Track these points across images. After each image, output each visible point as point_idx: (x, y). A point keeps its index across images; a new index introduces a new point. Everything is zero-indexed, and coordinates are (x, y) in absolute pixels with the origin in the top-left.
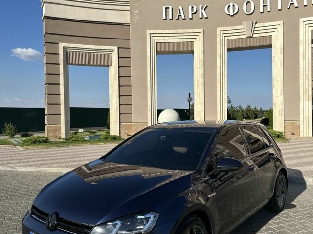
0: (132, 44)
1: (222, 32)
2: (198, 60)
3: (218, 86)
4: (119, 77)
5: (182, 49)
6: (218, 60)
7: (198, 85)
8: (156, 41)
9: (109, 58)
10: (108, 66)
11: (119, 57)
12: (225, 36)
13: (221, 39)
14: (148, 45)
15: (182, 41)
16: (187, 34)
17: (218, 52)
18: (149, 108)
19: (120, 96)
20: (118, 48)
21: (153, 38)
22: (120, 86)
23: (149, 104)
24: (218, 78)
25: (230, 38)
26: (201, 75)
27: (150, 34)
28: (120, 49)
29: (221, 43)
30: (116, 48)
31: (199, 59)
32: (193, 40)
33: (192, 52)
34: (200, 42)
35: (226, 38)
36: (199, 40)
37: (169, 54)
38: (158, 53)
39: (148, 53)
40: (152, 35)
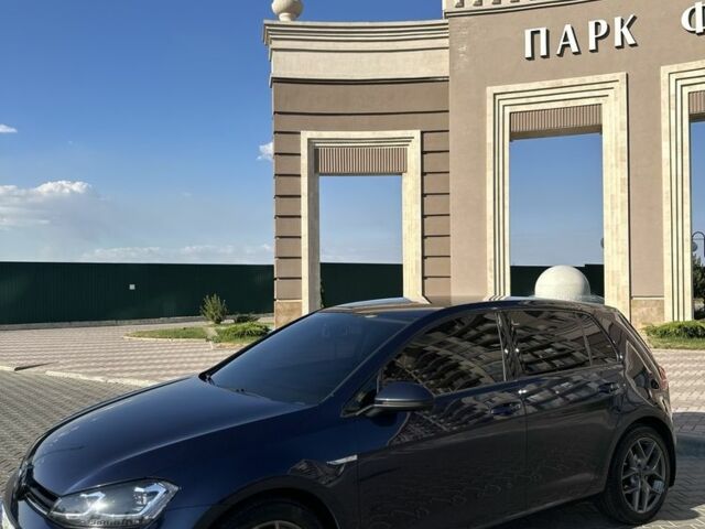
0: (454, 121)
1: (673, 77)
2: (614, 147)
3: (666, 208)
4: (423, 195)
5: (571, 123)
6: (665, 145)
7: (612, 208)
8: (508, 110)
9: (401, 155)
10: (401, 174)
11: (423, 153)
12: (682, 86)
13: (673, 92)
14: (490, 119)
15: (572, 103)
16: (584, 88)
17: (665, 125)
18: (490, 264)
19: (423, 237)
20: (422, 133)
21: (502, 103)
22: (423, 216)
23: (490, 256)
24: (666, 188)
25: (698, 88)
26: (619, 183)
27: (495, 94)
28: (425, 135)
29: (673, 102)
30: (416, 134)
31: (617, 144)
32: (600, 100)
33: (599, 129)
34: (618, 103)
35: (686, 90)
36: (616, 99)
38: (513, 136)
39: (490, 139)
40: (498, 97)
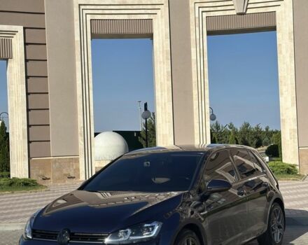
0: (48, 21)
1: (197, 5)
2: (161, 50)
3: (195, 92)
4: (27, 77)
5: (133, 31)
6: (193, 50)
7: (162, 92)
8: (89, 17)
9: (7, 45)
10: (7, 60)
11: (26, 44)
12: (202, 12)
13: (197, 15)
14: (77, 23)
15: (133, 17)
16: (141, 7)
17: (193, 37)
18: (80, 130)
19: (28, 110)
20: (24, 28)
21: (85, 12)
22: (28, 94)
23: (80, 124)
24: (194, 79)
25: (212, 14)
26: (166, 74)
27: (80, 5)
28: (26, 30)
29: (197, 22)
30: (20, 29)
31: (163, 47)
32: (151, 17)
33: (151, 36)
34: (164, 19)
35: (205, 15)
36: (162, 17)
37: (113, 38)
38: (94, 36)
39: (77, 38)
40: (82, 7)
